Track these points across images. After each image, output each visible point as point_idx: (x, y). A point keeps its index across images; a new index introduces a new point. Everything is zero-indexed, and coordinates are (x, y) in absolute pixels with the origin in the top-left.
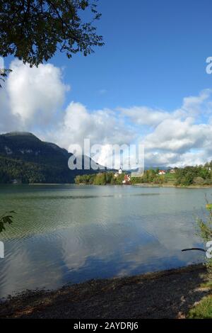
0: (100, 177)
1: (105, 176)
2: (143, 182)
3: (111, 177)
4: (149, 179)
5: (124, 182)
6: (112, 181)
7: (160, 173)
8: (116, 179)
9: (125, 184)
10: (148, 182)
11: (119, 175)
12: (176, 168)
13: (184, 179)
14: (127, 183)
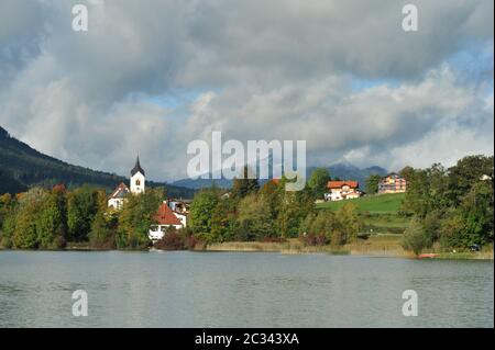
0: (37, 210)
1: (61, 204)
2: (251, 238)
3: (93, 210)
4: (282, 221)
5: (157, 234)
6: (96, 232)
7: (335, 195)
8: (114, 222)
9: (161, 244)
10: (272, 237)
11: (134, 201)
12: (408, 174)
13: (454, 220)
14: (173, 242)
